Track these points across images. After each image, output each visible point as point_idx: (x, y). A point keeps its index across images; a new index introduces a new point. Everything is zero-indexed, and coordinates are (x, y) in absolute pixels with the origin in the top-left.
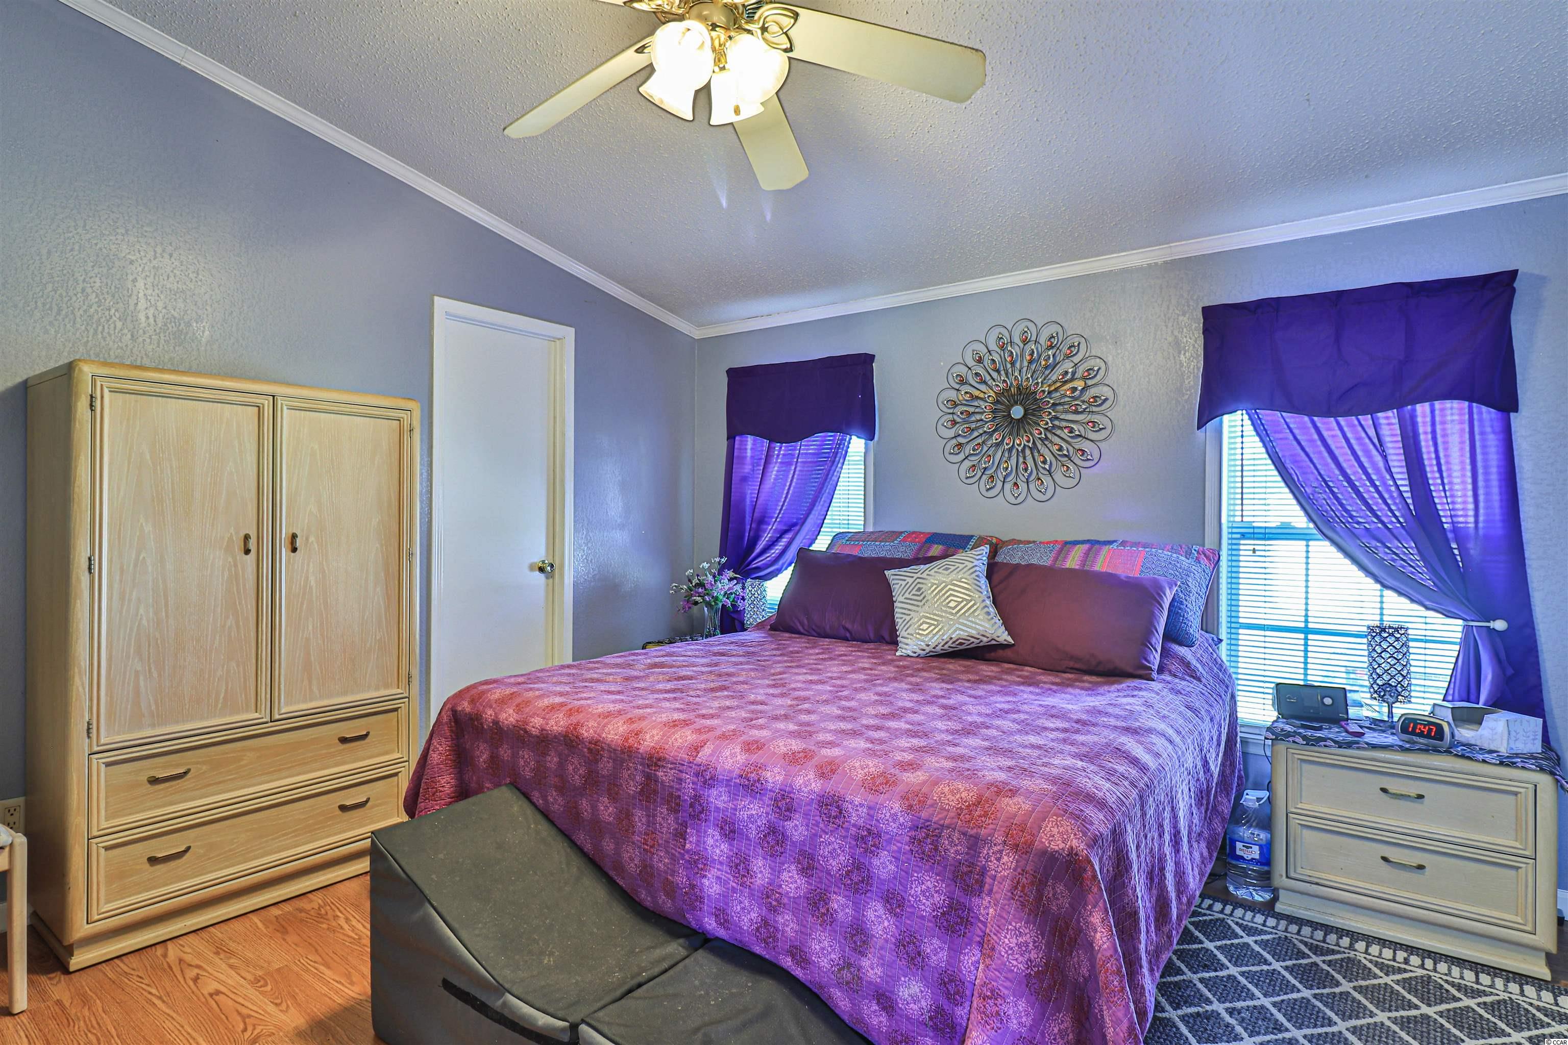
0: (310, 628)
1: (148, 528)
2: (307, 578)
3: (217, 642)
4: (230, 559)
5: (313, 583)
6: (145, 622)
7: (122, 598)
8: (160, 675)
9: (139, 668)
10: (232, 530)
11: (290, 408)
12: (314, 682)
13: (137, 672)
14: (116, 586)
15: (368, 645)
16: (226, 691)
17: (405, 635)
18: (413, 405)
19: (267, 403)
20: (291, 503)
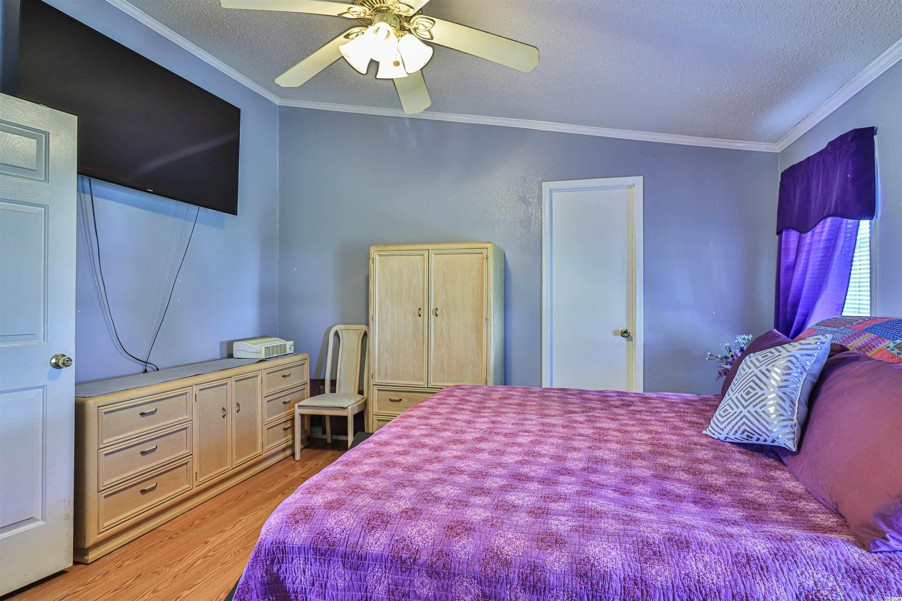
0: (443, 350)
1: (389, 305)
2: (442, 328)
3: (410, 351)
4: (414, 318)
5: (444, 330)
6: (388, 341)
7: (382, 331)
8: (393, 361)
9: (387, 357)
10: (415, 307)
11: (435, 254)
12: (445, 374)
13: (386, 358)
14: (380, 326)
15: (468, 362)
16: (413, 372)
17: (484, 359)
18: (489, 245)
19: (426, 253)
20: (436, 295)
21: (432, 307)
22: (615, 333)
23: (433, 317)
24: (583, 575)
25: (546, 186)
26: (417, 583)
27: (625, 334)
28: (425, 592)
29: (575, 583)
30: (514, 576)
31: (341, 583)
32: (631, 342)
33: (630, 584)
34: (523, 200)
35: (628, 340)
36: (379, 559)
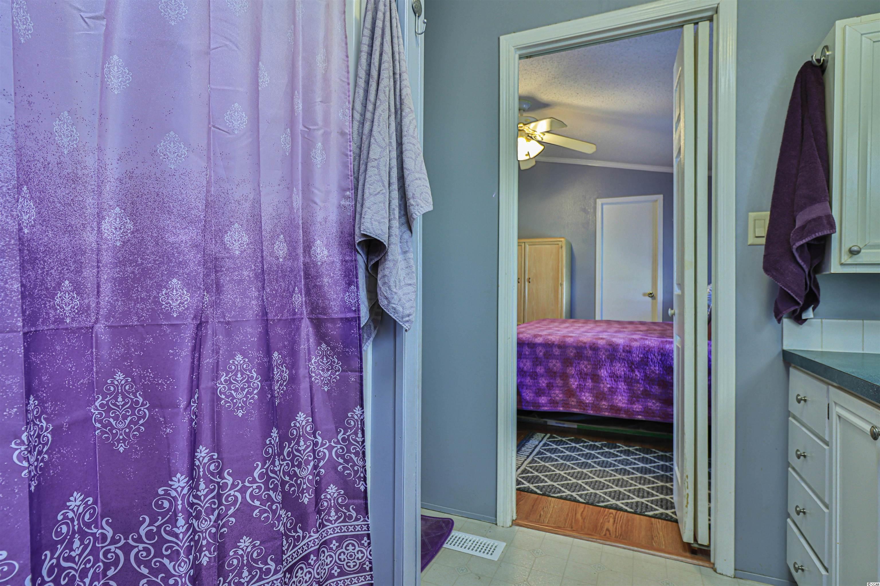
0: (534, 303)
5: (534, 291)
11: (529, 245)
17: (560, 309)
18: (562, 239)
19: (523, 245)
20: (529, 271)
21: (527, 277)
22: (644, 295)
23: (527, 283)
24: (610, 345)
25: (599, 202)
26: (554, 350)
27: (652, 296)
28: (557, 353)
29: (608, 347)
30: (587, 346)
31: (527, 353)
32: (654, 301)
33: (625, 347)
34: (584, 210)
35: (653, 299)
36: (540, 344)
